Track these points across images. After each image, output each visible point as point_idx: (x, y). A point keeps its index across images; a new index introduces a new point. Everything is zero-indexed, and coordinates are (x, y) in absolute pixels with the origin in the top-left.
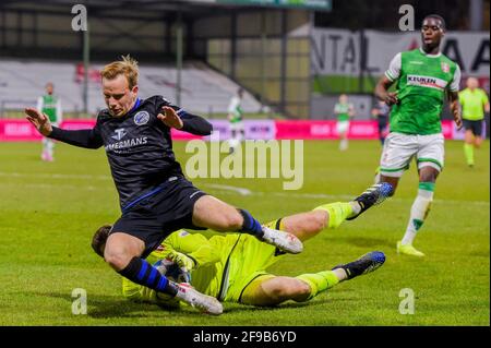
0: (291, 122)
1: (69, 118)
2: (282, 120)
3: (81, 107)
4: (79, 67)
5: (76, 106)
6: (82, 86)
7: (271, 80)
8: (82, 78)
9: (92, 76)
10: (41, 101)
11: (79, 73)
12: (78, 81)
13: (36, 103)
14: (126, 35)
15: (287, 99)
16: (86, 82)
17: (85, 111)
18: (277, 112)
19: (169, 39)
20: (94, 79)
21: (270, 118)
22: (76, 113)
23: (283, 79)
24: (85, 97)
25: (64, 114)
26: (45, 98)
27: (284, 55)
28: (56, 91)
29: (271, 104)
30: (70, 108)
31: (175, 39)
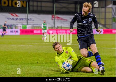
0: (107, 29)
1: (50, 29)
2: (105, 29)
3: (53, 26)
4: (53, 15)
5: (52, 26)
6: (54, 20)
7: (102, 19)
8: (53, 19)
9: (56, 18)
10: (42, 24)
11: (53, 17)
12: (52, 19)
13: (41, 25)
14: (64, 7)
15: (106, 24)
16: (54, 19)
17: (54, 27)
18: (103, 27)
19: (76, 8)
20: (56, 19)
21: (102, 28)
22: (52, 27)
23: (105, 18)
24: (54, 23)
25: (49, 28)
26: (43, 24)
27: (105, 12)
28: (46, 22)
29: (102, 25)
30: (50, 26)
31: (77, 8)
